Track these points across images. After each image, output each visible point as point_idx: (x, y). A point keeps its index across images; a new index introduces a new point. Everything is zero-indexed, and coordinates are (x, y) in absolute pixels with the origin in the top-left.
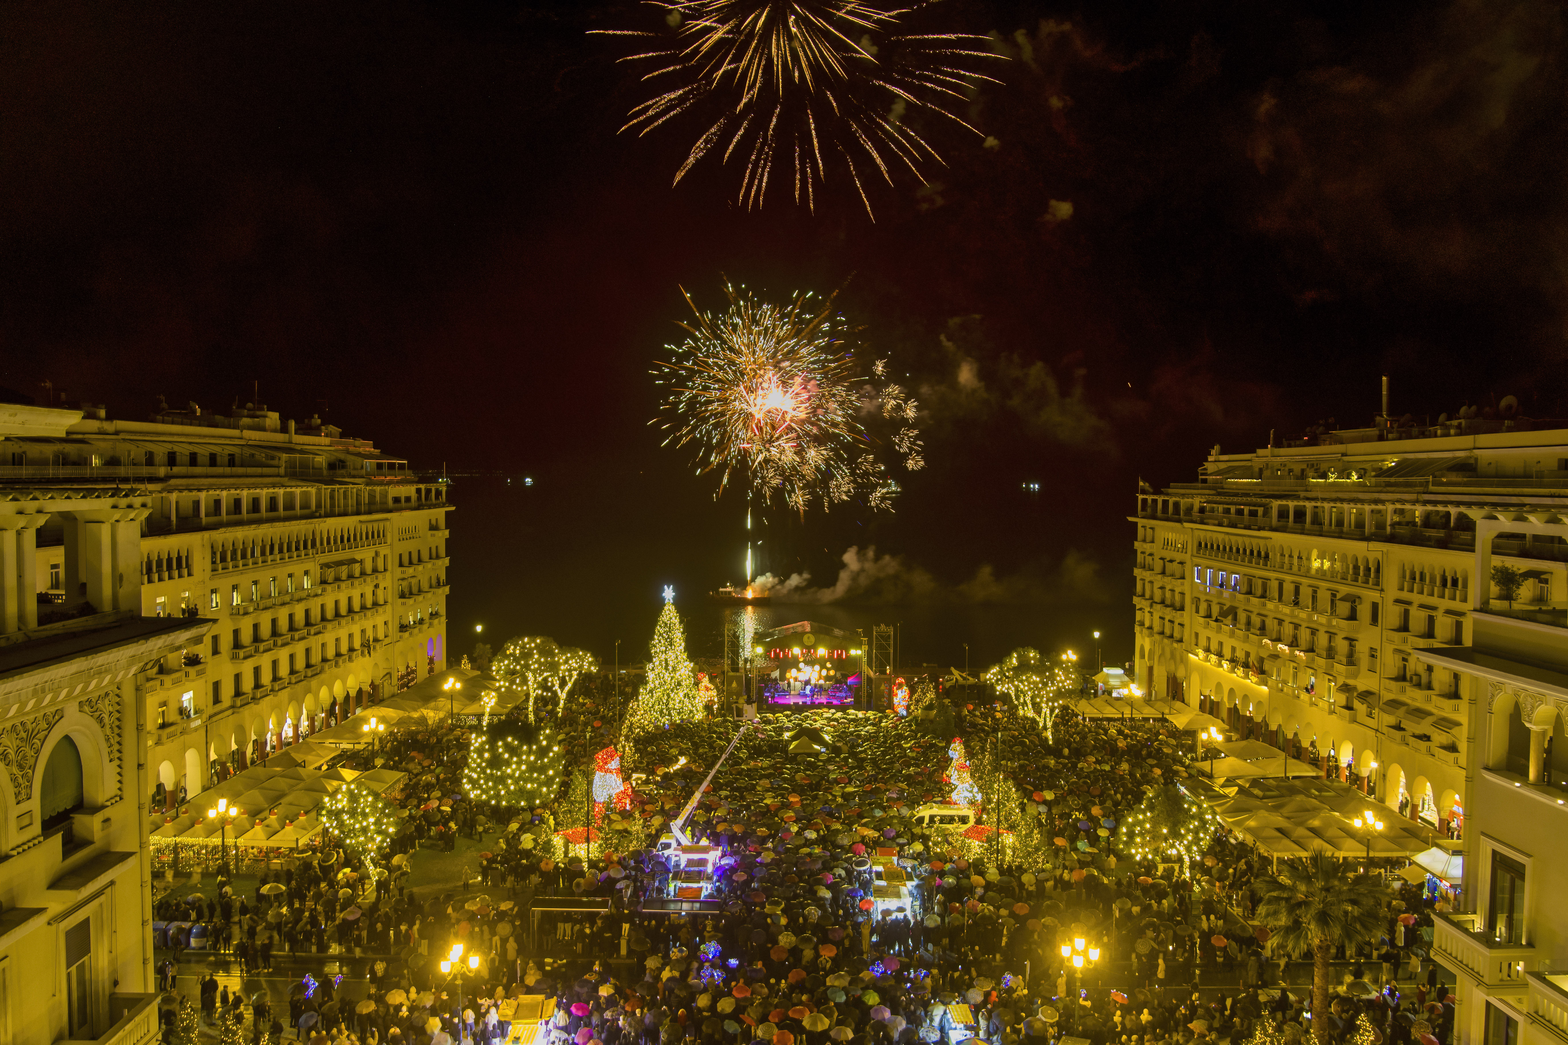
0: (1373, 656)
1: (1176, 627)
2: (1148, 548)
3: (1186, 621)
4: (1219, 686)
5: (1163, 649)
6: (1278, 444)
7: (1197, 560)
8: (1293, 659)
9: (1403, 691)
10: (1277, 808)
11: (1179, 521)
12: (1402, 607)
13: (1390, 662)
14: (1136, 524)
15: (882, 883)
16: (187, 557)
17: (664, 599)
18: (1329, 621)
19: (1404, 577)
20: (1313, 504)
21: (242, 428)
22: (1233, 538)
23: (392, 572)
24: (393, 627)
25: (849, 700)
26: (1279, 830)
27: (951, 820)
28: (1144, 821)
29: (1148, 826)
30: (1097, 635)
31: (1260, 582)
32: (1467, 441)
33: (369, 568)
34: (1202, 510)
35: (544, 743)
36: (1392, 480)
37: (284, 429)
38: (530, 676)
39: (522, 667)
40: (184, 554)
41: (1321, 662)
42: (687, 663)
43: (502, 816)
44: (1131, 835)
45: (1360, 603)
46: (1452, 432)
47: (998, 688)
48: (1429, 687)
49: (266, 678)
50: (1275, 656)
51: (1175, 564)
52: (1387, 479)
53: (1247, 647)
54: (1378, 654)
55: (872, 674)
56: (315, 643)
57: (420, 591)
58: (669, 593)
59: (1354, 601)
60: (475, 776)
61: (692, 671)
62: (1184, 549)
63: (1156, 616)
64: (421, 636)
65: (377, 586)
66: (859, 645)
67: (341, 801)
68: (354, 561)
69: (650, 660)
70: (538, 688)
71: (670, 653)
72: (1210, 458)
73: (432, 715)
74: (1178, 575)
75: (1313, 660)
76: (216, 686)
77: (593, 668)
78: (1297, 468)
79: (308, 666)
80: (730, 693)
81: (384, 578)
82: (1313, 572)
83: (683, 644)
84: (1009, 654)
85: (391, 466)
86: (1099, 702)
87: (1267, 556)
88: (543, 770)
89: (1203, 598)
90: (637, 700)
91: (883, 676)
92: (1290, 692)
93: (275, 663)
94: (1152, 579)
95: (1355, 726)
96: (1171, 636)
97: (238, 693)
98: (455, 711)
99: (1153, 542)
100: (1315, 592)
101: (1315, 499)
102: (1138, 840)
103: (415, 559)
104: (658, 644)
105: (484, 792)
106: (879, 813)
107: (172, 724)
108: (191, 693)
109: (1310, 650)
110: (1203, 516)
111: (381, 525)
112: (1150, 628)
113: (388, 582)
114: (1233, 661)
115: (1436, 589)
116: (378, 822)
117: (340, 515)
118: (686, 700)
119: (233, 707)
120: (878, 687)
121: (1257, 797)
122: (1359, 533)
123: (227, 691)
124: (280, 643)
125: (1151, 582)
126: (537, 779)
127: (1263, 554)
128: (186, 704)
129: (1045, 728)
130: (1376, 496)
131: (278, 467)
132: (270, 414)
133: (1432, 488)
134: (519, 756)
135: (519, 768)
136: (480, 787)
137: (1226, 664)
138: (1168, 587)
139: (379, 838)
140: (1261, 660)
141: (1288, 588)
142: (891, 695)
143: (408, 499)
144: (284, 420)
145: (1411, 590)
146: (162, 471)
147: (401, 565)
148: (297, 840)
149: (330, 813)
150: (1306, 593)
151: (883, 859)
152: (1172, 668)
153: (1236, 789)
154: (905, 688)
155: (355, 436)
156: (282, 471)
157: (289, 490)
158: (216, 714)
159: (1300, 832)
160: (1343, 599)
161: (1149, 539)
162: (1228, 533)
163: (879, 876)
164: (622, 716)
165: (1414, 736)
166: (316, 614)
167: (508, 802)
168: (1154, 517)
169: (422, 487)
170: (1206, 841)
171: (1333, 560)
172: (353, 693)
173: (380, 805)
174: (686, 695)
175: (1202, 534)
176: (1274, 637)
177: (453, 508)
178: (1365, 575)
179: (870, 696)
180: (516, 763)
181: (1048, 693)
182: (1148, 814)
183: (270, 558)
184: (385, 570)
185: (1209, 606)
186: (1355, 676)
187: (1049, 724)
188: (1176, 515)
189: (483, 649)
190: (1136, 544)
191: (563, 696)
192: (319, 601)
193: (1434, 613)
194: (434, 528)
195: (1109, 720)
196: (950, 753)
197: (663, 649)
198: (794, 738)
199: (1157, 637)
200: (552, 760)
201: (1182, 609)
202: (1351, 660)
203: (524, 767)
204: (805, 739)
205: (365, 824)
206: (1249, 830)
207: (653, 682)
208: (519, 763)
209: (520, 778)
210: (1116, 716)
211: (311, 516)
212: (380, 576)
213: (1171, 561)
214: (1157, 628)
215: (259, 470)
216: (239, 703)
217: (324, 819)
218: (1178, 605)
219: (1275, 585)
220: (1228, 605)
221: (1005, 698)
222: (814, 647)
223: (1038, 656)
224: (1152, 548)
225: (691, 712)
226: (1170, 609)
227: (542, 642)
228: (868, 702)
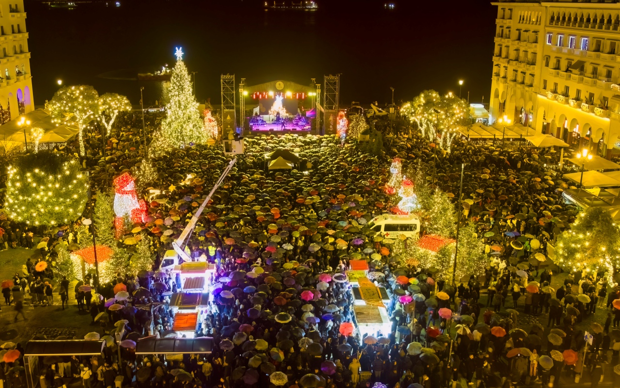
1: (528, 77)
2: (507, 22)
3: (537, 71)
4: (563, 116)
5: (515, 92)
7: (548, 29)
11: (536, 2)
14: (497, 7)
17: (176, 57)
22: (585, 12)
25: (307, 127)
30: (461, 82)
31: (608, 42)
38: (77, 114)
42: (195, 103)
47: (412, 118)
51: (529, 32)
55: (323, 110)
58: (179, 53)
61: (199, 108)
62: (538, 22)
63: (511, 69)
69: (168, 101)
71: (182, 96)
73: (9, 144)
74: (532, 40)
77: (128, 108)
80: (226, 124)
83: (191, 90)
84: (418, 95)
89: (553, 55)
90: (160, 129)
91: (330, 111)
94: (508, 44)
96: (523, 83)
98: (28, 141)
99: (510, 18)
104: (172, 90)
106: (344, 224)
112: (505, 77)
114: (578, 99)
118: (195, 129)
120: (327, 118)
125: (507, 47)
127: (613, 21)
129: (445, 147)
137: (572, 102)
138: (522, 49)
140: (606, 99)
142: (335, 123)
152: (522, 103)
154: (345, 118)
161: (507, 16)
162: (580, 8)
164: (148, 141)
174: (194, 126)
175: (557, 10)
179: (321, 124)
185: (559, 61)
187: (449, 144)
190: (497, 21)
191: (109, 128)
195: (485, 140)
196: (391, 170)
197: (177, 93)
198: (273, 157)
199: (512, 83)
201: (533, 64)
204: (280, 158)
207: (171, 117)
210: (489, 137)
213: (526, 31)
214: (510, 77)
218: (530, 60)
220: (577, 59)
221: (415, 125)
222: (283, 91)
223: (438, 96)
224: (510, 23)
225: (198, 137)
226: (523, 64)
227: (85, 89)
228: (321, 129)
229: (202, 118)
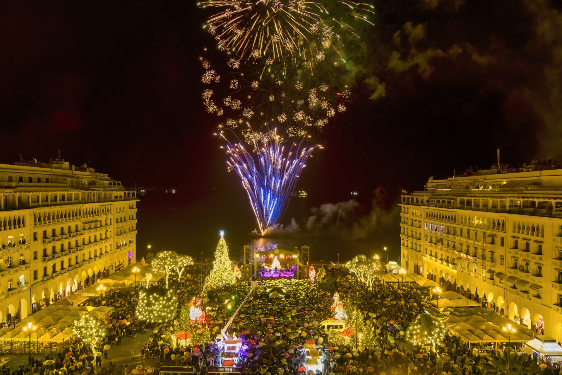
0: (502, 258)
1: (418, 246)
3: (422, 244)
4: (436, 269)
5: (412, 255)
6: (456, 176)
7: (426, 220)
8: (467, 259)
9: (516, 273)
10: (466, 321)
11: (419, 205)
12: (515, 239)
13: (510, 262)
14: (401, 206)
15: (310, 357)
16: (23, 220)
17: (220, 236)
18: (483, 245)
19: (515, 227)
20: (475, 198)
21: (52, 168)
22: (441, 212)
23: (113, 225)
24: (114, 247)
25: (292, 275)
26: (469, 330)
27: (336, 327)
28: (417, 329)
29: (419, 331)
30: (385, 249)
31: (453, 229)
32: (538, 173)
33: (103, 224)
34: (428, 201)
35: (169, 296)
36: (506, 189)
37: (71, 169)
38: (166, 267)
39: (164, 263)
40: (21, 218)
41: (480, 261)
42: (229, 261)
43: (151, 326)
44: (412, 335)
45: (496, 238)
46: (530, 170)
47: (351, 270)
48: (527, 271)
49: (58, 268)
50: (460, 258)
51: (417, 222)
52: (504, 188)
53: (448, 254)
54: (504, 258)
55: (301, 265)
56: (80, 254)
57: (125, 233)
58: (222, 233)
59: (494, 237)
60: (141, 310)
61: (231, 264)
62: (421, 216)
63: (409, 242)
64: (125, 250)
65: (107, 231)
66: (296, 253)
67: (81, 322)
68: (97, 221)
69: (214, 259)
70: (169, 272)
71: (222, 257)
72: (429, 181)
73: (127, 282)
74: (418, 226)
75: (476, 260)
76: (35, 272)
77: (192, 263)
78: (465, 185)
79: (77, 263)
80: (246, 272)
81: (110, 228)
82: (475, 225)
83: (228, 254)
84: (354, 257)
85: (114, 184)
86: (389, 275)
87: (455, 218)
88: (169, 307)
89: (429, 235)
90: (209, 276)
91: (305, 266)
92: (466, 272)
93: (62, 263)
94: (407, 227)
95: (494, 286)
96: (416, 250)
97: (45, 275)
98: (137, 280)
99: (408, 213)
100: (476, 233)
101: (476, 197)
102: (415, 337)
103: (123, 220)
104: (217, 254)
105: (144, 316)
106: (306, 325)
107: (14, 289)
108: (24, 276)
109: (474, 256)
110: (428, 203)
111: (109, 207)
112: (407, 246)
113: (112, 229)
114: (441, 259)
115: (530, 232)
116: (97, 331)
117: (91, 203)
118: (229, 276)
119: (43, 281)
120: (304, 270)
121: (457, 315)
122: (494, 209)
123: (40, 274)
124: (64, 254)
125: (407, 229)
126: (166, 311)
127: (454, 218)
128: (21, 281)
129: (369, 287)
130: (501, 195)
131: (66, 183)
132: (65, 163)
133: (524, 192)
134: (158, 301)
135: (159, 307)
136: (143, 315)
137: (439, 261)
138: (414, 231)
139: (97, 339)
140: (454, 259)
141: (465, 231)
142: (308, 273)
143: (120, 197)
144: (71, 165)
145: (519, 232)
146: (14, 184)
147: (117, 222)
148: (63, 339)
149: (77, 327)
150: (472, 233)
151: (309, 346)
152: (416, 262)
153: (449, 312)
154: (314, 270)
155: (100, 172)
156: (68, 185)
157: (69, 192)
158: (35, 284)
159: (478, 331)
160: (489, 236)
161: (406, 212)
162: (439, 210)
163: (308, 353)
164: (203, 282)
165: (521, 291)
166: (80, 242)
167: (154, 321)
168: (408, 204)
169: (127, 192)
170: (442, 337)
171: (483, 220)
172: (96, 273)
173: (99, 324)
174: (229, 274)
175: (428, 210)
176: (459, 250)
177: (139, 200)
178: (498, 226)
179: (300, 273)
180: (158, 304)
181: (370, 272)
182: (419, 326)
183: (60, 220)
184: (111, 224)
185: (431, 238)
186: (494, 266)
187: (371, 285)
188: (417, 203)
189: (150, 255)
190: (401, 214)
191: (180, 274)
192: (82, 237)
193: (529, 242)
194: (131, 208)
195: (393, 283)
196: (334, 298)
197: (220, 255)
198: (271, 291)
199: (410, 250)
200: (173, 303)
201: (420, 239)
202: (492, 260)
203: (161, 306)
204: (275, 292)
205: (91, 332)
206: (457, 331)
207: (216, 268)
208: (159, 304)
209: (159, 311)
210: (396, 281)
211: (79, 203)
212: (108, 227)
213: (415, 221)
214: (410, 246)
215: (58, 185)
216: (45, 279)
217: (74, 330)
218: (418, 237)
219: (459, 230)
220: (439, 238)
221: (353, 274)
222: (279, 254)
223: (365, 258)
224: (407, 216)
225: (231, 280)
226: (415, 239)
227: (172, 253)
228: (300, 276)
229: (233, 269)
